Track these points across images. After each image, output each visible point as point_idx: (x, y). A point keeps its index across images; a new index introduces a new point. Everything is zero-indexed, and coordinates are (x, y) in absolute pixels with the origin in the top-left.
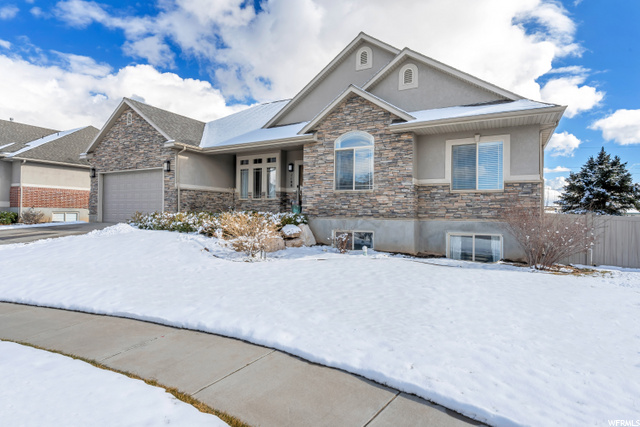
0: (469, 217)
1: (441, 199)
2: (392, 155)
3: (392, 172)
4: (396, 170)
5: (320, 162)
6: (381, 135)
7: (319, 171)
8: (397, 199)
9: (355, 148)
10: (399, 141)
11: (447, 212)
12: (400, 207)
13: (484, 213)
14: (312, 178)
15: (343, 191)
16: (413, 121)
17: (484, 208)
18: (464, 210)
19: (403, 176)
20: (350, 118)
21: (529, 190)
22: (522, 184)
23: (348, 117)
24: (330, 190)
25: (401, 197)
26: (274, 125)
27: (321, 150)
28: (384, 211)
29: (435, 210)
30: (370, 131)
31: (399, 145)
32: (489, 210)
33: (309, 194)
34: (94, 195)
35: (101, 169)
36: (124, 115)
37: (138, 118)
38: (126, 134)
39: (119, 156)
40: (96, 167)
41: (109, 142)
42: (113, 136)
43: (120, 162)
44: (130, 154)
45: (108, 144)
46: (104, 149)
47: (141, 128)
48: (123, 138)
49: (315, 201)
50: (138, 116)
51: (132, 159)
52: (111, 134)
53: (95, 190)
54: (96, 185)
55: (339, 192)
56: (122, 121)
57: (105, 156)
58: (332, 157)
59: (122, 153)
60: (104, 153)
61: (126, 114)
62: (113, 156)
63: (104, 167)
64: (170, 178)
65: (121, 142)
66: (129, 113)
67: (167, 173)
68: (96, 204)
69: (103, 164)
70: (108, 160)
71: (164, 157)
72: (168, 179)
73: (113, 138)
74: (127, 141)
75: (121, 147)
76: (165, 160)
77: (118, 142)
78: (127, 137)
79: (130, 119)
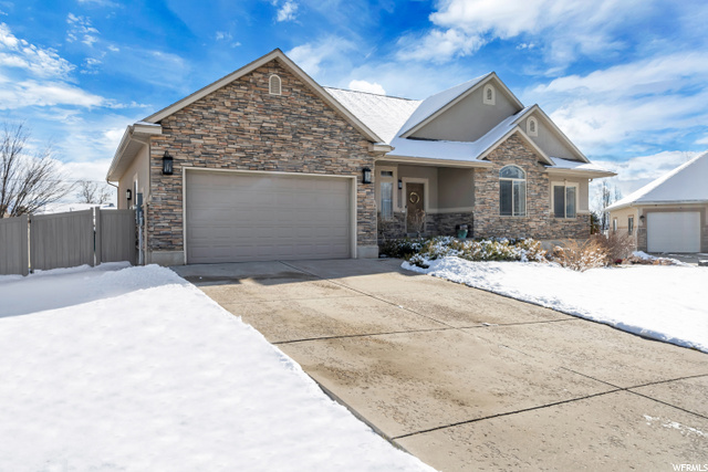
2: (538, 189)
3: (538, 203)
4: (540, 201)
5: (489, 188)
6: (531, 172)
7: (489, 197)
8: (541, 224)
9: (513, 180)
10: (541, 179)
12: (543, 231)
13: (569, 235)
14: (483, 203)
15: (506, 217)
17: (569, 231)
18: (561, 233)
20: (511, 153)
22: (584, 216)
23: (509, 151)
24: (496, 216)
25: (543, 223)
26: (410, 136)
27: (489, 176)
28: (534, 234)
30: (524, 167)
31: (542, 182)
33: (480, 218)
34: (167, 212)
35: (189, 161)
36: (261, 76)
37: (299, 91)
38: (266, 108)
39: (246, 144)
40: (172, 153)
41: (217, 113)
42: (228, 104)
43: (250, 156)
44: (278, 145)
45: (213, 116)
46: (199, 124)
47: (304, 107)
48: (258, 114)
49: (485, 226)
50: (298, 86)
51: (283, 154)
52: (221, 99)
53: (169, 201)
54: (173, 190)
55: (504, 217)
56: (255, 84)
57: (202, 136)
58: (497, 185)
59: (257, 141)
60: (198, 131)
61: (266, 75)
62: (229, 141)
63: (199, 157)
64: (368, 193)
65: (253, 120)
66: (273, 75)
67: (362, 186)
68: (174, 229)
69: (198, 152)
70: (213, 146)
71: (355, 162)
72: (363, 193)
73: (228, 108)
74: (269, 122)
75: (252, 128)
76: (358, 165)
77: (244, 118)
78: (268, 115)
79: (275, 87)
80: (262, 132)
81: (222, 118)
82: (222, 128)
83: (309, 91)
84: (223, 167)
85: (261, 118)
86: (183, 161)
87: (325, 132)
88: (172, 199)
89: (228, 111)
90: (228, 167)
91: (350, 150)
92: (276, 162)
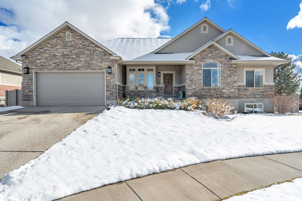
0: (253, 98)
1: (243, 91)
2: (229, 72)
3: (229, 80)
4: (230, 79)
5: (195, 73)
6: (224, 64)
7: (195, 78)
8: (231, 91)
9: (212, 69)
10: (232, 67)
11: (245, 96)
12: (232, 94)
13: (257, 96)
14: (192, 81)
15: (207, 87)
16: (240, 60)
17: (257, 94)
18: (250, 95)
19: (234, 82)
20: (210, 55)
21: (271, 88)
22: (269, 86)
23: (209, 54)
24: (200, 87)
25: (233, 90)
26: (157, 53)
27: (196, 68)
28: (226, 96)
29: (240, 95)
30: (219, 62)
31: (232, 69)
32: (259, 95)
33: (190, 88)
34: (28, 87)
35: (36, 69)
36: (63, 33)
37: (79, 37)
38: (65, 46)
39: (57, 61)
40: (29, 66)
41: (45, 50)
42: (49, 46)
43: (58, 65)
44: (70, 60)
45: (44, 51)
46: (39, 55)
47: (81, 44)
48: (61, 49)
49: (193, 91)
50: (78, 36)
51: (72, 63)
52: (47, 45)
53: (29, 84)
54: (30, 79)
55: (205, 87)
56: (60, 37)
57: (40, 59)
58: (201, 72)
59: (61, 59)
60: (38, 57)
61: (65, 33)
62: (51, 60)
63: (39, 67)
64: (111, 78)
65: (59, 51)
66: (68, 32)
67: (108, 75)
68: (30, 93)
69: (39, 65)
70: (44, 62)
71: (105, 65)
72: (109, 78)
73: (50, 47)
74: (66, 51)
75: (59, 54)
76: (106, 66)
77: (56, 51)
78: (66, 49)
79: (69, 37)
80: (64, 55)
81: (47, 52)
82: (47, 55)
83: (84, 37)
84: (48, 70)
85: (63, 50)
86: (33, 69)
87: (91, 53)
88: (29, 83)
89: (50, 49)
90: (50, 70)
91: (102, 60)
92: (69, 67)
